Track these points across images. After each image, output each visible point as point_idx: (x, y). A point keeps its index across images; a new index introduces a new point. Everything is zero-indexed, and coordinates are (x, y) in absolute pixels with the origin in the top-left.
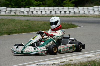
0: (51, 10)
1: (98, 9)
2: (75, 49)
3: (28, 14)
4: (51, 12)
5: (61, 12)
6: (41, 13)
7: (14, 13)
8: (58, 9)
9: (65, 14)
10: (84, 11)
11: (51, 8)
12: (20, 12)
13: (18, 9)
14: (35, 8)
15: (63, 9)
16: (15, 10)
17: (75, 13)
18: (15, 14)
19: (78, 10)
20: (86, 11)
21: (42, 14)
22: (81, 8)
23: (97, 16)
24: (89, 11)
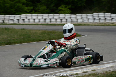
0: (45, 18)
1: (99, 17)
2: (92, 61)
3: (19, 22)
4: (45, 19)
5: (56, 19)
6: (33, 21)
7: (2, 21)
8: (53, 16)
9: (61, 22)
10: (83, 18)
11: (45, 16)
12: (9, 20)
13: (7, 17)
14: (26, 16)
15: (59, 16)
16: (3, 17)
17: (73, 21)
18: (4, 22)
19: (76, 17)
20: (85, 19)
21: (35, 22)
22: (79, 15)
23: (97, 24)
24: (88, 19)
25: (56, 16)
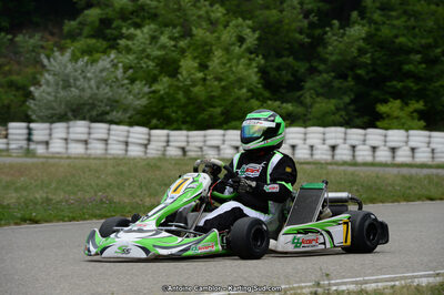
25: (375, 135)
